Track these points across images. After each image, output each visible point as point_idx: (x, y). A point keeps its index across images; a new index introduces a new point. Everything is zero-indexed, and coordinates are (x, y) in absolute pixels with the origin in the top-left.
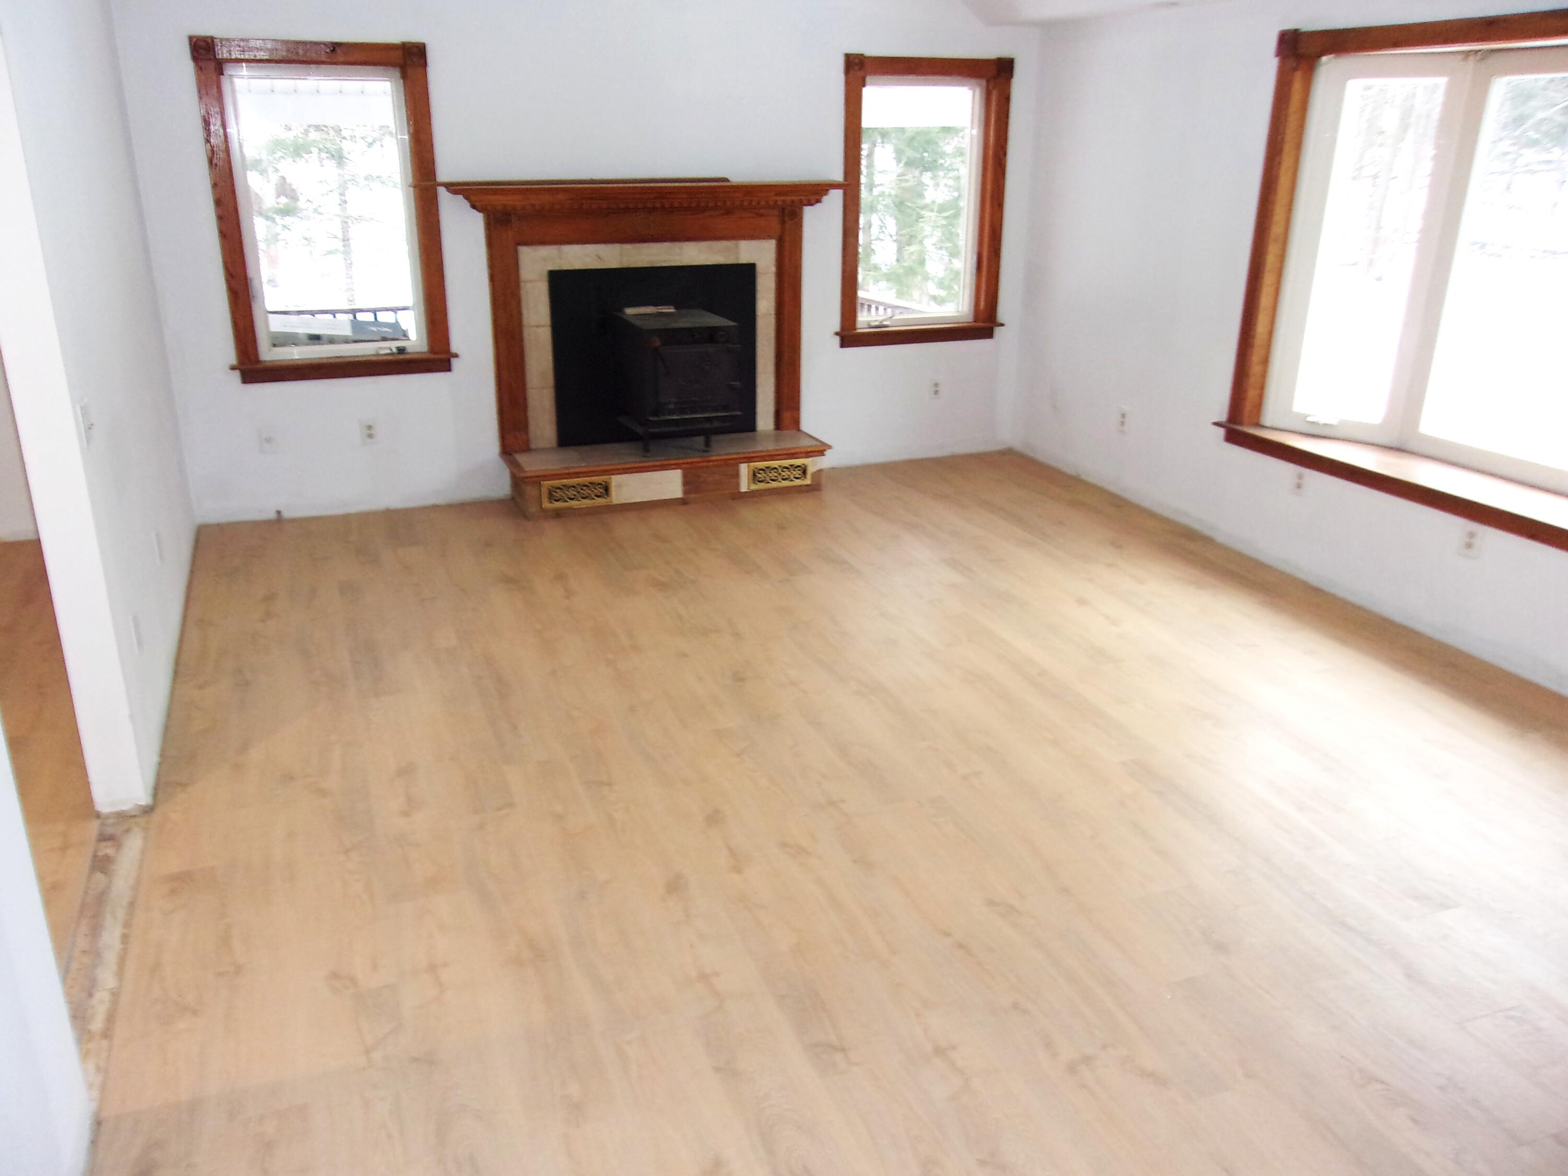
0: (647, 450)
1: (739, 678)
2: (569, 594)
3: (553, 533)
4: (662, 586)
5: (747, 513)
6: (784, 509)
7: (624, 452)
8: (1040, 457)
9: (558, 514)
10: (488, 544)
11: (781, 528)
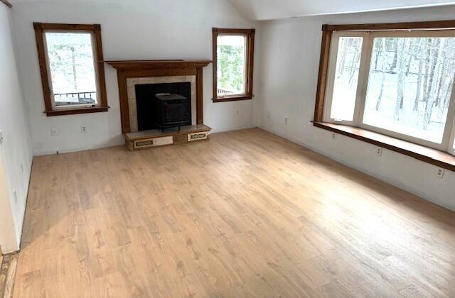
0: (163, 131)
1: (192, 197)
2: (143, 174)
3: (137, 155)
4: (169, 170)
5: (190, 147)
6: (199, 145)
7: (156, 132)
8: (264, 129)
9: (139, 149)
10: (119, 160)
11: (200, 151)
